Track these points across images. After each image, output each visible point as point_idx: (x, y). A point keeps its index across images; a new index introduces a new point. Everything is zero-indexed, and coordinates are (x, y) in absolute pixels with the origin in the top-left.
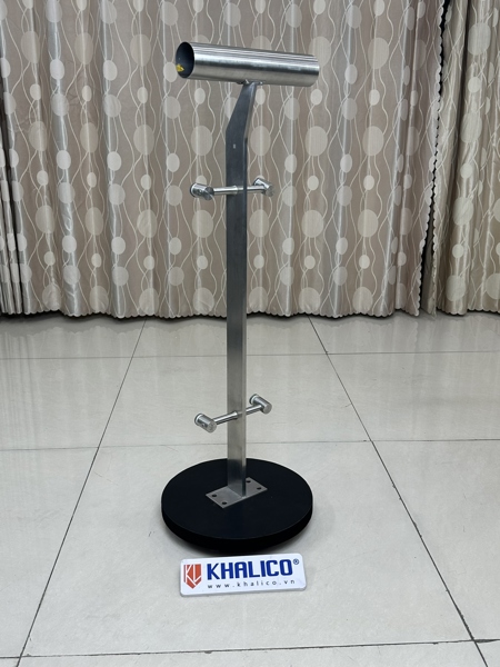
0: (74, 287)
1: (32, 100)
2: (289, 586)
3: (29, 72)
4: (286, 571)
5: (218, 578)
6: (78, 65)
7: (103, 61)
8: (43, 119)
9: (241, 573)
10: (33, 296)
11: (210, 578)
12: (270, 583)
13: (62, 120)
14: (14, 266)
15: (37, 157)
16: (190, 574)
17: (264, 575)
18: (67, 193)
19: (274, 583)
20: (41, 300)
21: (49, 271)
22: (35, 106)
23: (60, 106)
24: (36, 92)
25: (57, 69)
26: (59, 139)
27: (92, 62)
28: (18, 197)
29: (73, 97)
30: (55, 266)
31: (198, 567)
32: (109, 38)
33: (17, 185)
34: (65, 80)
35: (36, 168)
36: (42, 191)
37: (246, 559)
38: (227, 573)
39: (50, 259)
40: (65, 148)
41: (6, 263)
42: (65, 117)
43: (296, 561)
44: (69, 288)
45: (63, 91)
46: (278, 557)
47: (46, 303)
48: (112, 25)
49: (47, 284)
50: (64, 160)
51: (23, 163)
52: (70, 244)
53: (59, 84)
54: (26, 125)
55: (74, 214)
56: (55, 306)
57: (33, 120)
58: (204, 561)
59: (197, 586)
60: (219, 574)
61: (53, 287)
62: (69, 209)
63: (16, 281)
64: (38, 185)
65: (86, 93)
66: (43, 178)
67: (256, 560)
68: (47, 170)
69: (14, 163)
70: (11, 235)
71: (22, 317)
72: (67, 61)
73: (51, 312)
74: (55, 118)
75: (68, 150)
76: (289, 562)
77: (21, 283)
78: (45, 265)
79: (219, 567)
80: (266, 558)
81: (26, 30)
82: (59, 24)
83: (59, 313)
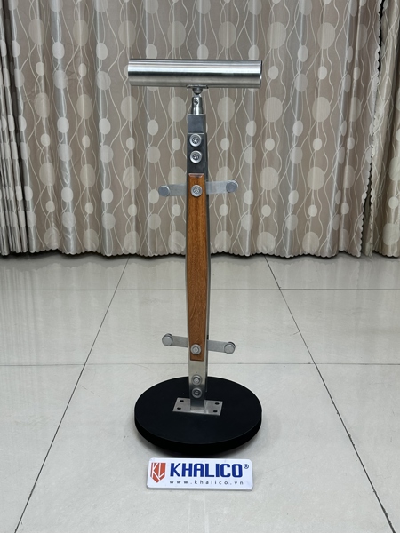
0: (70, 230)
1: (37, 75)
2: (239, 486)
3: (35, 52)
4: (237, 474)
5: (179, 475)
6: (75, 47)
7: (96, 44)
8: (46, 91)
9: (199, 472)
10: (37, 238)
11: (172, 475)
12: (223, 483)
13: (62, 93)
14: (22, 213)
15: (41, 123)
16: (156, 471)
17: (217, 476)
18: (65, 153)
19: (226, 483)
20: (43, 240)
21: (49, 217)
22: (39, 80)
23: (61, 81)
24: (40, 69)
25: (59, 50)
26: (59, 108)
27: (87, 44)
28: (26, 156)
29: (71, 73)
30: (55, 212)
31: (163, 465)
32: (101, 24)
33: (25, 146)
34: (65, 59)
35: (40, 132)
36: (44, 150)
37: (204, 461)
38: (187, 472)
39: (51, 207)
40: (65, 115)
41: (15, 210)
42: (65, 90)
43: (246, 466)
44: (66, 230)
45: (63, 68)
46: (231, 461)
47: (47, 243)
48: (104, 14)
49: (48, 227)
50: (63, 125)
51: (30, 127)
52: (68, 195)
53: (59, 62)
54: (32, 96)
55: (72, 170)
56: (55, 246)
57: (38, 92)
58: (168, 461)
59: (161, 481)
60: (180, 472)
61: (53, 230)
62: (67, 166)
63: (23, 225)
64: (42, 146)
65: (82, 70)
66: (46, 140)
67: (212, 463)
68: (49, 134)
69: (23, 127)
70: (19, 187)
71: (27, 255)
72: (66, 43)
73: (51, 251)
74: (57, 90)
75: (67, 117)
76: (240, 466)
77: (27, 227)
78: (47, 212)
79: (181, 466)
80: (220, 461)
81: (33, 18)
82: (60, 13)
83: (57, 252)
